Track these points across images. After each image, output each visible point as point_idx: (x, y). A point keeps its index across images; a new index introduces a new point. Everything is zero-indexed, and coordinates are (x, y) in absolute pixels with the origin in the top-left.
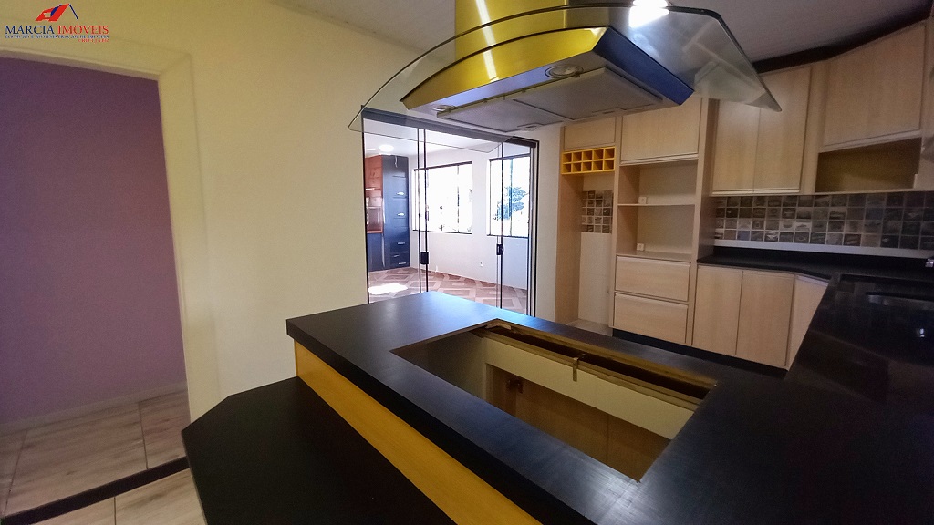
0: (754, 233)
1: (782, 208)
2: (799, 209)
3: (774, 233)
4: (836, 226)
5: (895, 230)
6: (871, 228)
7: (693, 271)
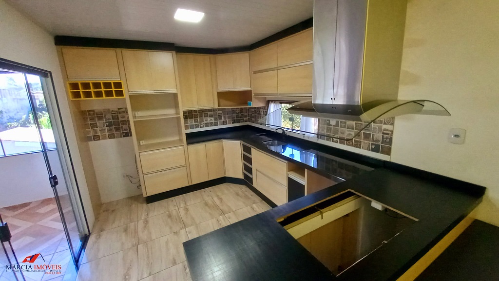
0: (195, 125)
1: (203, 113)
2: (209, 113)
3: (203, 124)
4: (220, 118)
5: (234, 118)
6: (229, 117)
7: (186, 149)
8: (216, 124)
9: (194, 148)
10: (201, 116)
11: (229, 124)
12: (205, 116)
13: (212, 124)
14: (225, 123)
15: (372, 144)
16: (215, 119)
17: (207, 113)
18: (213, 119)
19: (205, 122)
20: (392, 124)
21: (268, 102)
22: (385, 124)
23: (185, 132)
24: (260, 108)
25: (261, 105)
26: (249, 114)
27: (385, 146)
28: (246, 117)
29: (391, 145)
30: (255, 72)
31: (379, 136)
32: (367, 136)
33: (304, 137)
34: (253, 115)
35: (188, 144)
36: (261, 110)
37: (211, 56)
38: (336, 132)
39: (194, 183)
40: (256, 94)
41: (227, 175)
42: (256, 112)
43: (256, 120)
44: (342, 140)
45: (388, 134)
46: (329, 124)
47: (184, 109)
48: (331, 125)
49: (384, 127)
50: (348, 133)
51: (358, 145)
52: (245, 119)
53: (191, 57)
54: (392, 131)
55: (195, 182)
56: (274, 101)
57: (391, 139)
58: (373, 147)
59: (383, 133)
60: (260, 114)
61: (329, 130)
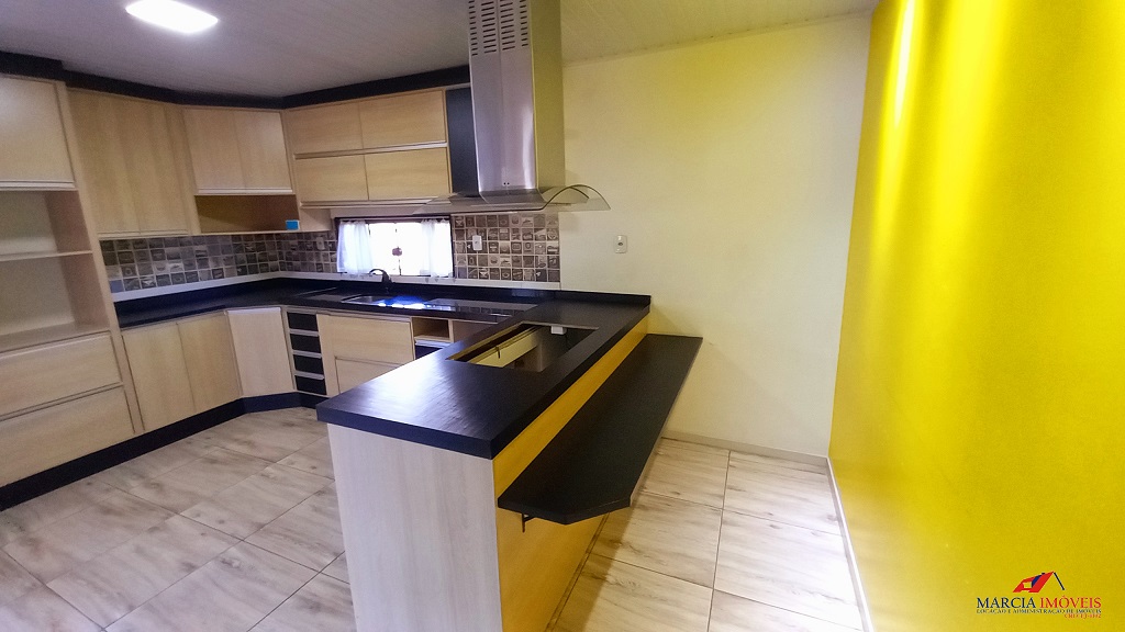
0: (126, 281)
1: (150, 248)
3: (150, 278)
4: (203, 263)
5: (243, 262)
6: (227, 261)
7: (118, 341)
8: (193, 278)
9: (139, 337)
10: (143, 258)
11: (229, 276)
12: (155, 259)
13: (177, 279)
14: (217, 274)
15: (537, 271)
16: (189, 265)
17: (163, 251)
18: (181, 265)
19: (156, 272)
20: (557, 239)
21: (337, 222)
22: (549, 239)
23: (111, 298)
24: (315, 234)
25: (320, 227)
26: (280, 253)
27: (552, 271)
28: (273, 259)
29: (559, 267)
30: (301, 156)
31: (543, 258)
32: (529, 261)
33: (427, 280)
34: (294, 253)
35: (123, 326)
36: (320, 240)
37: (170, 106)
38: (484, 262)
39: (151, 427)
40: (307, 204)
41: (247, 394)
42: (302, 246)
43: (304, 264)
44: (494, 274)
45: (553, 253)
46: (471, 250)
47: (100, 236)
48: (475, 252)
49: (549, 243)
50: (503, 261)
51: (518, 276)
52: (270, 263)
53: (107, 103)
54: (558, 248)
55: (154, 424)
56: (352, 220)
57: (558, 259)
58: (539, 274)
59: (549, 253)
60: (316, 249)
61: (472, 260)
